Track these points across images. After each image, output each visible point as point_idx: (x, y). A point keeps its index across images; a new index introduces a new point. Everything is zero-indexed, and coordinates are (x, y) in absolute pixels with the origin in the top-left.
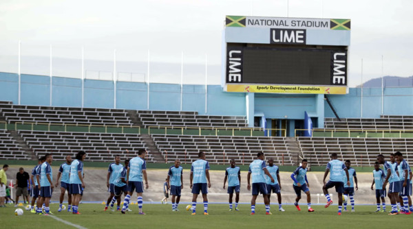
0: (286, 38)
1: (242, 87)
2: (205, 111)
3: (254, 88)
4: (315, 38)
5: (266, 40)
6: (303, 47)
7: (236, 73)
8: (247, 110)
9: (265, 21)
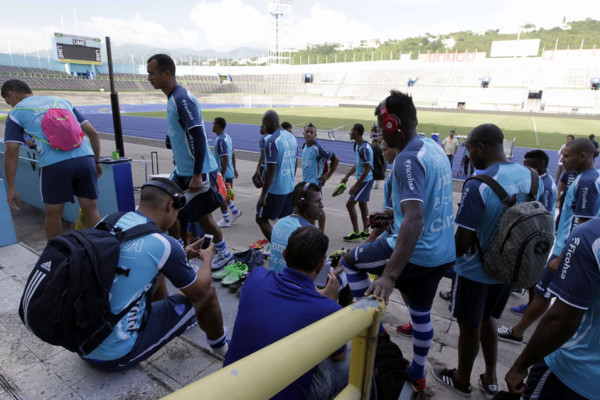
0: (78, 43)
1: (65, 60)
2: (50, 68)
3: (69, 61)
4: (90, 44)
5: (71, 43)
6: (85, 47)
7: (61, 55)
8: (67, 69)
9: (70, 36)
